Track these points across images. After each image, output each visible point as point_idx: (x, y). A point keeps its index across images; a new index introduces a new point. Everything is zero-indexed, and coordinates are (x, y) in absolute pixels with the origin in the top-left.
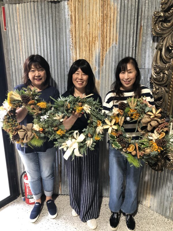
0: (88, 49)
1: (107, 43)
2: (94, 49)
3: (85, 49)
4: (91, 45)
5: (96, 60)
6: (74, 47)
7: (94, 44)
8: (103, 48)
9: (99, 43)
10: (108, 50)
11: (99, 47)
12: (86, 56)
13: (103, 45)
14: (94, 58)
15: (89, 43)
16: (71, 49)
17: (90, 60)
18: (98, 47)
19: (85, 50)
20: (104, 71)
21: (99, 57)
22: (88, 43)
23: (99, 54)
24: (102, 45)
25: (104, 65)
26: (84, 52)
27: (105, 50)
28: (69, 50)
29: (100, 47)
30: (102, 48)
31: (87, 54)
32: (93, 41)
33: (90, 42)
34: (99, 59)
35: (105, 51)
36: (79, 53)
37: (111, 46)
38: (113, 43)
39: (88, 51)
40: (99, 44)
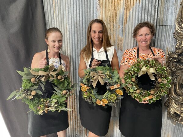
0: (113, 9)
1: (131, 3)
2: (118, 9)
3: (110, 9)
4: (116, 5)
5: (120, 18)
6: (100, 7)
7: (119, 4)
9: (123, 3)
10: (131, 9)
11: (123, 7)
12: (111, 15)
13: (127, 4)
14: (118, 17)
15: (114, 4)
16: (98, 9)
17: (115, 19)
19: (110, 10)
20: (128, 29)
21: (123, 15)
25: (127, 23)
26: (109, 12)
27: (129, 9)
28: (96, 11)
30: (126, 8)
32: (118, 2)
33: (115, 2)
34: (123, 18)
35: (129, 10)
36: (105, 13)
37: (134, 6)
38: (136, 3)
39: (113, 11)
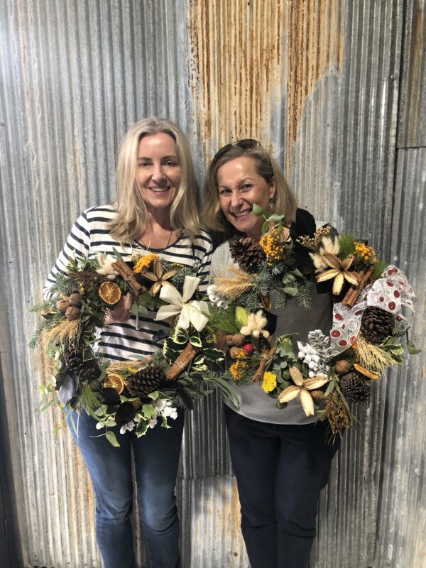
0: (248, 88)
1: (310, 67)
2: (265, 88)
3: (238, 86)
4: (258, 75)
5: (272, 121)
6: (201, 79)
7: (267, 72)
8: (296, 82)
9: (283, 67)
10: (312, 90)
11: (282, 80)
12: (240, 110)
13: (296, 72)
14: (267, 116)
15: (252, 69)
16: (193, 87)
17: (254, 123)
18: (279, 80)
19: (238, 91)
20: (301, 157)
21: (283, 111)
22: (248, 67)
23: (283, 104)
24: (293, 74)
25: (300, 139)
26: (233, 97)
27: (303, 88)
28: (187, 91)
29: (286, 79)
30: (292, 84)
31: (243, 103)
32: (264, 62)
33: (255, 63)
34: (283, 118)
35: (304, 92)
36: (219, 102)
37: (322, 77)
38: (327, 68)
39: (248, 93)
40: (283, 71)
